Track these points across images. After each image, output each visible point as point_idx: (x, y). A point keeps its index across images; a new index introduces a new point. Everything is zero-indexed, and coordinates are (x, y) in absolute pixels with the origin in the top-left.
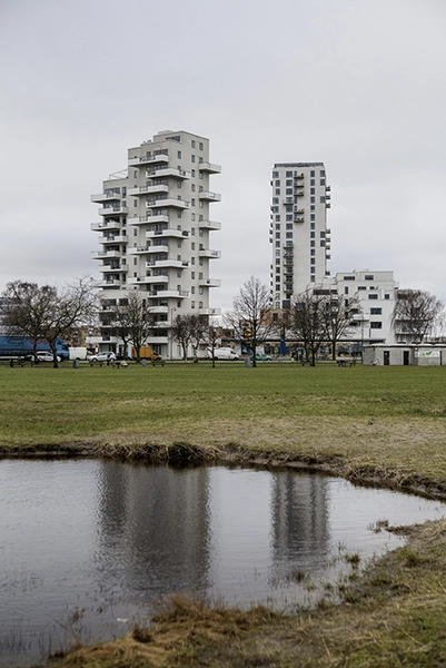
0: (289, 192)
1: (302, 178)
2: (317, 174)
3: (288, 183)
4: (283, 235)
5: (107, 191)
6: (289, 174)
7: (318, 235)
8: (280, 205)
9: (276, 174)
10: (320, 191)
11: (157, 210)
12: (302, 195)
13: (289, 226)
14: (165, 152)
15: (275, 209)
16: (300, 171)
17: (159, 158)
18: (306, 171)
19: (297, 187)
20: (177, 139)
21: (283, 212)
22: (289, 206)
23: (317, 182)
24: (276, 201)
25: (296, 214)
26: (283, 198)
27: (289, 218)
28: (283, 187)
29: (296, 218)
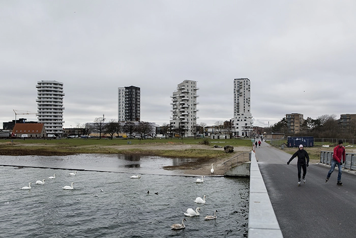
0: (238, 87)
1: (241, 83)
2: (246, 81)
3: (238, 84)
4: (237, 100)
5: (174, 95)
6: (238, 82)
7: (246, 99)
8: (236, 91)
9: (235, 82)
10: (247, 87)
11: (183, 100)
12: (241, 88)
13: (238, 97)
14: (184, 86)
15: (235, 92)
16: (241, 81)
17: (182, 88)
18: (243, 81)
19: (240, 86)
20: (187, 82)
21: (236, 93)
22: (238, 91)
23: (246, 84)
24: (235, 90)
25: (240, 93)
26: (237, 89)
27: (238, 95)
28: (237, 86)
29: (240, 95)
